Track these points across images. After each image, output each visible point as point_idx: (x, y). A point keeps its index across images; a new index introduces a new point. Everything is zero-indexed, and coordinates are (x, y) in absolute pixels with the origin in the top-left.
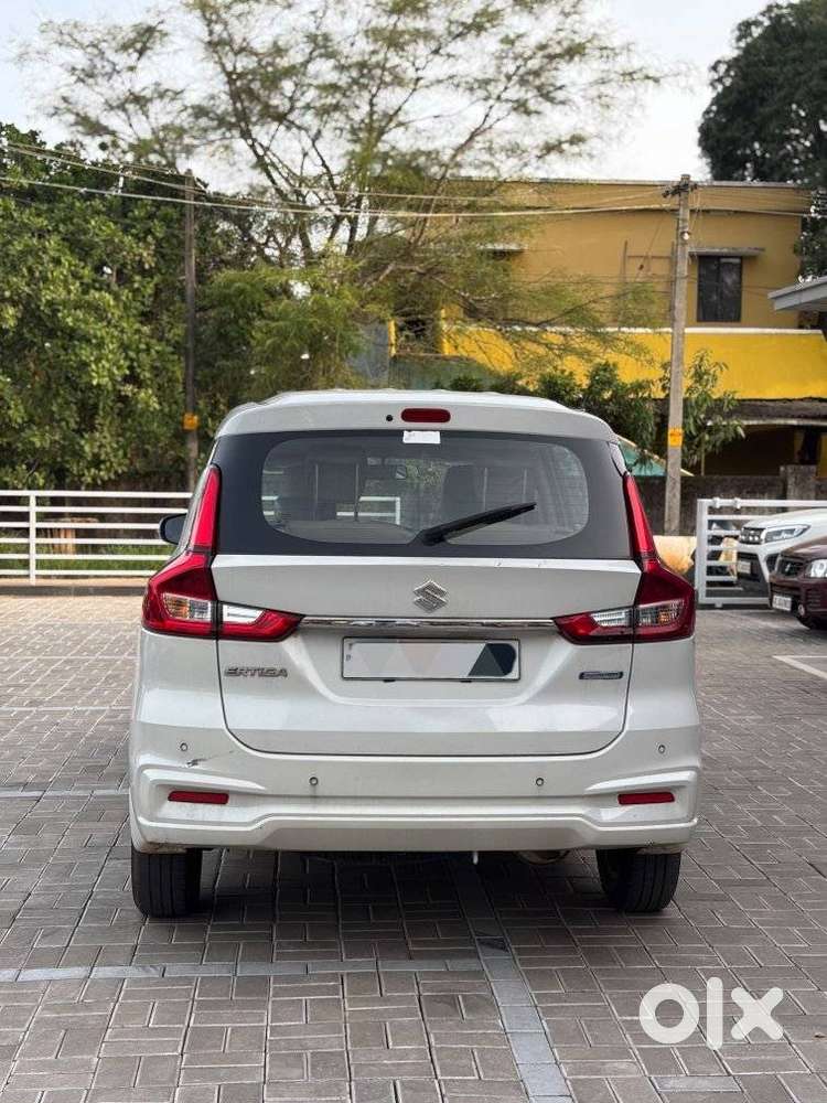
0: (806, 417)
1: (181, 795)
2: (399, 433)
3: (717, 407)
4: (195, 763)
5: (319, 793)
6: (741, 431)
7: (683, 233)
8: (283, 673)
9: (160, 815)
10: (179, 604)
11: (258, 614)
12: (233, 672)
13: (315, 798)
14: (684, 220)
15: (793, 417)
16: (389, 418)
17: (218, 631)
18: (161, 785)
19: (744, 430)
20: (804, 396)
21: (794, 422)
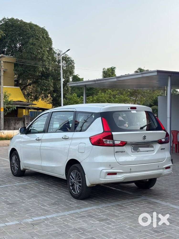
0: (21, 105)
1: (109, 174)
2: (130, 111)
3: (10, 103)
4: (112, 168)
5: (131, 171)
6: (15, 108)
7: (2, 66)
8: (124, 152)
9: (106, 178)
10: (106, 141)
11: (120, 142)
12: (116, 152)
13: (130, 172)
14: (2, 64)
15: (19, 105)
16: (129, 109)
17: (114, 145)
18: (107, 172)
19: (16, 108)
20: (17, 101)
21: (19, 106)
